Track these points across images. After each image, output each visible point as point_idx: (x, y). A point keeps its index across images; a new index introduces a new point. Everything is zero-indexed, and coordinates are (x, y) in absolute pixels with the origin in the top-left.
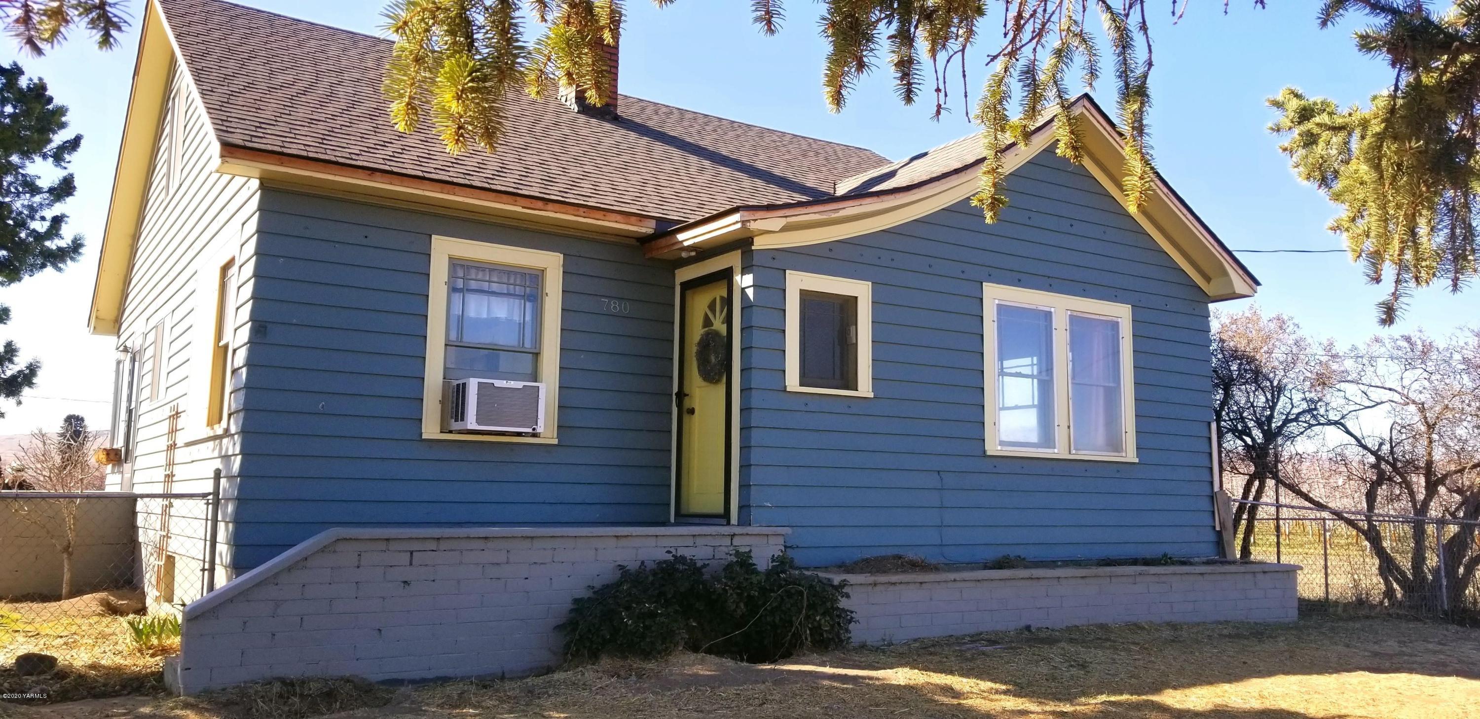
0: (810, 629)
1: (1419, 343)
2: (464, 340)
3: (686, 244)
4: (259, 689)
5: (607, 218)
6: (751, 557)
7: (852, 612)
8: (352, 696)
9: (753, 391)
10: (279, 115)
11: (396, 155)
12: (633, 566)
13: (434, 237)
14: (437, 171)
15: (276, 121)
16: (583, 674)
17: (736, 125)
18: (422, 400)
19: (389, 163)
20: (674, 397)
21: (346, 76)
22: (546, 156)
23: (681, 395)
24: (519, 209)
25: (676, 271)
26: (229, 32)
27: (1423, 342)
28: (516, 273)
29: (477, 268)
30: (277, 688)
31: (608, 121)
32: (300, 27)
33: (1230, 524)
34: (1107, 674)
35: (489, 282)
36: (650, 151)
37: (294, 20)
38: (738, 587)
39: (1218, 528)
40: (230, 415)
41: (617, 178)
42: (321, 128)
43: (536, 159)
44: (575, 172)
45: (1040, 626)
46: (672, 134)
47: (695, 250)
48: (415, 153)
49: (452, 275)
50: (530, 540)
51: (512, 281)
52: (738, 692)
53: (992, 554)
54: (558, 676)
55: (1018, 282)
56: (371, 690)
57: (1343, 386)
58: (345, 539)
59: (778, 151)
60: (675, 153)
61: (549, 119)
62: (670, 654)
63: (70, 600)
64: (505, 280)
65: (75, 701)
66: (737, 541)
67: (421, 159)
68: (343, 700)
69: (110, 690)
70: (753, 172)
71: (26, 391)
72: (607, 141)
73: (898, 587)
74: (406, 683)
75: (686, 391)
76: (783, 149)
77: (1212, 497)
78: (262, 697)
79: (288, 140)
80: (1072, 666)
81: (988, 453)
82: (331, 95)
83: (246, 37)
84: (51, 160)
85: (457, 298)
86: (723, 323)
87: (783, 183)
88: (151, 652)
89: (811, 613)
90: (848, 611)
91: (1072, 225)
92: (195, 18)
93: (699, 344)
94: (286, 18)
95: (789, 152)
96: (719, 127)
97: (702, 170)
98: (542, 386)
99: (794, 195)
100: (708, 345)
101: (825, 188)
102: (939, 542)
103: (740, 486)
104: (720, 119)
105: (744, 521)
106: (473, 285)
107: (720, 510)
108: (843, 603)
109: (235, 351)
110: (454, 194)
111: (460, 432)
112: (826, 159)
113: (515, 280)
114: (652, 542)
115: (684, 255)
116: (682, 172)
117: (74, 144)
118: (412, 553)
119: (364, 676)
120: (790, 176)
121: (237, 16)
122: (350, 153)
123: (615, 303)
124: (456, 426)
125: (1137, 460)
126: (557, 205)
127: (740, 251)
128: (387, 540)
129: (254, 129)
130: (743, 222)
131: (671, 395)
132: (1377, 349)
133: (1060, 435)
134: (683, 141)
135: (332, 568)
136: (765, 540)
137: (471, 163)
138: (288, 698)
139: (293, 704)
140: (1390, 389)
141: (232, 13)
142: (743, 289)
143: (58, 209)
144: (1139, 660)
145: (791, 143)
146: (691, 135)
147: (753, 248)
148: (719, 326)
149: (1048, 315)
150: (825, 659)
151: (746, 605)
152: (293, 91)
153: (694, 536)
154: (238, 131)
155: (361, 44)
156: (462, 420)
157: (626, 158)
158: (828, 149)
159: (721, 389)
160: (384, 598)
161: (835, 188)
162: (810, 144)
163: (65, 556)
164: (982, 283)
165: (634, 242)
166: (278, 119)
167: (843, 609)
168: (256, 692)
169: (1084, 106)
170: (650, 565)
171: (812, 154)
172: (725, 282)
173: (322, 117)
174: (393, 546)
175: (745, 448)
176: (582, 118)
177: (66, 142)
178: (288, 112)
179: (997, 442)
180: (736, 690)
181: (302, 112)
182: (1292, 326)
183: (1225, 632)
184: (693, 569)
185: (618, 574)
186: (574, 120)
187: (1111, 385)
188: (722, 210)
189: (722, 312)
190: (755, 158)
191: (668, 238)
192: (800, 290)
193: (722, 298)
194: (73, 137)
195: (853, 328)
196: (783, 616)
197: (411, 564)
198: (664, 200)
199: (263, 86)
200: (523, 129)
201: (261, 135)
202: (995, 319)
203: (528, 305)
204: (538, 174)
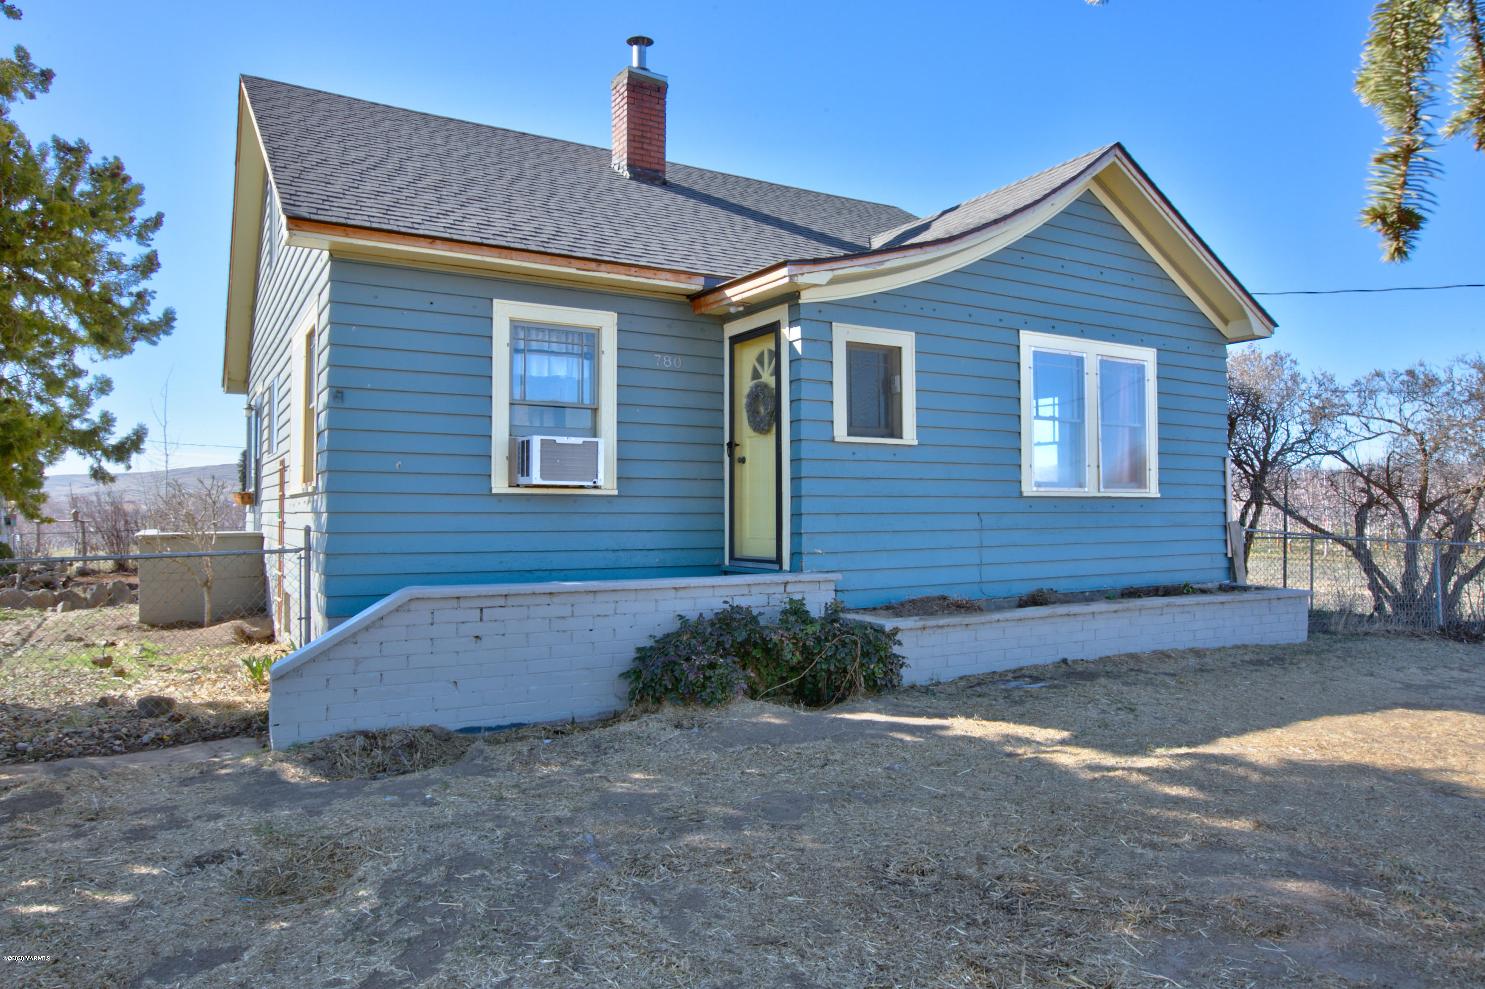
0: (864, 677)
1: (1422, 377)
2: (527, 398)
3: (734, 299)
4: (343, 743)
5: (657, 277)
6: (804, 604)
7: (904, 658)
8: (431, 745)
9: (803, 442)
10: (347, 188)
11: (457, 223)
12: (693, 616)
13: (495, 301)
14: (496, 237)
15: (344, 194)
16: (648, 725)
17: (774, 187)
18: (490, 457)
19: (449, 231)
20: (726, 447)
21: (415, 152)
22: (600, 219)
23: (732, 445)
24: (573, 271)
25: (725, 326)
26: (309, 115)
27: (1426, 376)
28: (573, 333)
29: (537, 329)
30: (360, 741)
31: (657, 186)
32: (377, 109)
33: (1241, 551)
34: (1156, 718)
35: (549, 342)
36: (696, 212)
37: (372, 103)
38: (794, 638)
39: (1230, 555)
40: (318, 475)
41: (666, 238)
42: (387, 199)
43: (590, 222)
44: (626, 233)
45: (1076, 658)
46: (716, 196)
47: (743, 305)
48: (475, 220)
49: (514, 336)
50: (592, 594)
51: (570, 341)
52: (799, 751)
53: (1026, 589)
54: (624, 727)
55: (1052, 329)
56: (450, 738)
57: (1345, 417)
58: (418, 599)
59: (815, 209)
60: (721, 213)
61: (602, 185)
62: (729, 703)
63: (211, 628)
64: (563, 340)
65: (187, 744)
66: (790, 588)
67: (480, 226)
68: (423, 750)
69: (221, 730)
70: (795, 229)
71: (134, 456)
72: (657, 204)
73: (946, 630)
74: (483, 730)
75: (737, 441)
76: (819, 208)
77: (1225, 527)
78: (347, 751)
79: (353, 211)
80: (1119, 709)
81: (1025, 494)
82: (400, 169)
83: (325, 118)
84: (135, 238)
85: (519, 358)
86: (771, 375)
87: (822, 238)
88: (264, 687)
89: (864, 661)
90: (899, 656)
91: (1102, 273)
92: (279, 103)
93: (749, 395)
94: (364, 102)
95: (825, 210)
96: (760, 189)
97: (746, 228)
98: (601, 442)
99: (833, 249)
100: (757, 396)
101: (861, 242)
102: (978, 579)
103: (792, 534)
104: (760, 182)
105: (796, 568)
106: (534, 345)
107: (773, 554)
108: (896, 649)
109: (318, 415)
110: (511, 259)
111: (527, 486)
112: (859, 216)
113: (573, 340)
114: (710, 592)
115: (733, 310)
116: (728, 231)
117: (157, 222)
118: (481, 610)
119: (443, 726)
120: (827, 232)
121: (319, 101)
122: (413, 223)
123: (667, 358)
124: (523, 480)
125: (1159, 495)
126: (609, 266)
127: (786, 305)
128: (458, 598)
129: (321, 202)
130: (791, 276)
131: (722, 445)
132: (1378, 383)
133: (1090, 476)
134: (726, 202)
135: (407, 626)
136: (816, 586)
137: (528, 228)
138: (372, 750)
139: (375, 757)
140: (1390, 421)
141: (315, 98)
142: (791, 343)
143: (144, 285)
144: (1181, 699)
145: (826, 202)
146: (734, 197)
147: (800, 301)
148: (768, 378)
149: (1080, 361)
150: (880, 707)
151: (802, 653)
152: (364, 166)
153: (749, 585)
154: (305, 204)
155: (433, 124)
156: (528, 475)
157: (674, 219)
158: (860, 207)
159: (771, 439)
160: (457, 653)
161: (870, 243)
162: (843, 203)
163: (205, 589)
164: (1018, 331)
165: (684, 299)
166: (346, 192)
167: (895, 655)
168: (341, 746)
169: (1116, 155)
170: (709, 615)
171: (845, 212)
172: (773, 335)
173: (389, 189)
174: (464, 603)
175: (796, 497)
176: (634, 184)
177: (147, 221)
178: (356, 186)
179: (1033, 483)
180: (798, 749)
181: (369, 186)
182: (1289, 363)
183: (1247, 658)
184: (748, 618)
185: (678, 624)
186: (626, 186)
187: (1137, 425)
188: (768, 265)
189: (770, 363)
190: (794, 216)
191: (717, 294)
192: (847, 342)
193: (770, 351)
194: (154, 215)
195: (897, 378)
196: (837, 664)
197: (481, 620)
198: (712, 258)
199: (336, 162)
200: (578, 196)
201: (328, 208)
202: (1032, 366)
203: (586, 362)
204: (591, 236)
